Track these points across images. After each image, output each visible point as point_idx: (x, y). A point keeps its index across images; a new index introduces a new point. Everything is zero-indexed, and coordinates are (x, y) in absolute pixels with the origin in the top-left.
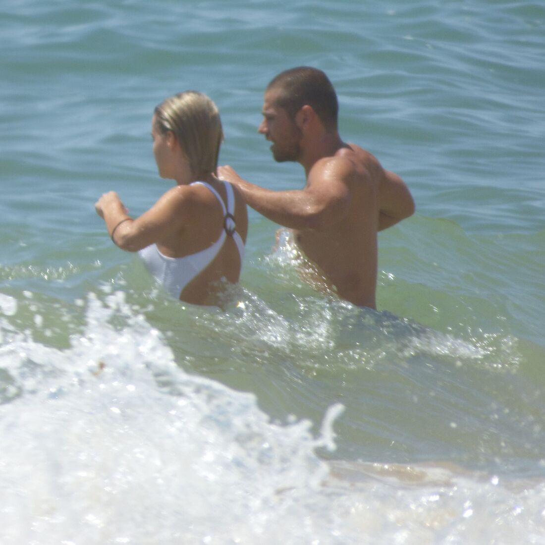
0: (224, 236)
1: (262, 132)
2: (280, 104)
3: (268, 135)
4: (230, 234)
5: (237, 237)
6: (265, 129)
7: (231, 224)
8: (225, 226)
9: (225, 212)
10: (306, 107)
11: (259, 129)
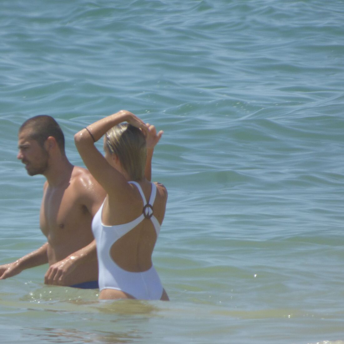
0: (142, 218)
1: (20, 158)
2: (33, 138)
3: (24, 160)
4: (148, 217)
5: (154, 220)
6: (22, 156)
7: (149, 211)
8: (144, 212)
9: (145, 203)
10: (50, 137)
11: (18, 156)
